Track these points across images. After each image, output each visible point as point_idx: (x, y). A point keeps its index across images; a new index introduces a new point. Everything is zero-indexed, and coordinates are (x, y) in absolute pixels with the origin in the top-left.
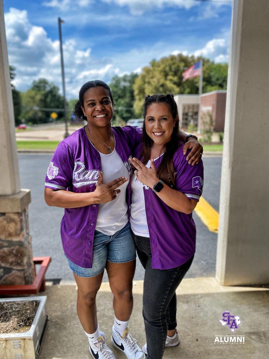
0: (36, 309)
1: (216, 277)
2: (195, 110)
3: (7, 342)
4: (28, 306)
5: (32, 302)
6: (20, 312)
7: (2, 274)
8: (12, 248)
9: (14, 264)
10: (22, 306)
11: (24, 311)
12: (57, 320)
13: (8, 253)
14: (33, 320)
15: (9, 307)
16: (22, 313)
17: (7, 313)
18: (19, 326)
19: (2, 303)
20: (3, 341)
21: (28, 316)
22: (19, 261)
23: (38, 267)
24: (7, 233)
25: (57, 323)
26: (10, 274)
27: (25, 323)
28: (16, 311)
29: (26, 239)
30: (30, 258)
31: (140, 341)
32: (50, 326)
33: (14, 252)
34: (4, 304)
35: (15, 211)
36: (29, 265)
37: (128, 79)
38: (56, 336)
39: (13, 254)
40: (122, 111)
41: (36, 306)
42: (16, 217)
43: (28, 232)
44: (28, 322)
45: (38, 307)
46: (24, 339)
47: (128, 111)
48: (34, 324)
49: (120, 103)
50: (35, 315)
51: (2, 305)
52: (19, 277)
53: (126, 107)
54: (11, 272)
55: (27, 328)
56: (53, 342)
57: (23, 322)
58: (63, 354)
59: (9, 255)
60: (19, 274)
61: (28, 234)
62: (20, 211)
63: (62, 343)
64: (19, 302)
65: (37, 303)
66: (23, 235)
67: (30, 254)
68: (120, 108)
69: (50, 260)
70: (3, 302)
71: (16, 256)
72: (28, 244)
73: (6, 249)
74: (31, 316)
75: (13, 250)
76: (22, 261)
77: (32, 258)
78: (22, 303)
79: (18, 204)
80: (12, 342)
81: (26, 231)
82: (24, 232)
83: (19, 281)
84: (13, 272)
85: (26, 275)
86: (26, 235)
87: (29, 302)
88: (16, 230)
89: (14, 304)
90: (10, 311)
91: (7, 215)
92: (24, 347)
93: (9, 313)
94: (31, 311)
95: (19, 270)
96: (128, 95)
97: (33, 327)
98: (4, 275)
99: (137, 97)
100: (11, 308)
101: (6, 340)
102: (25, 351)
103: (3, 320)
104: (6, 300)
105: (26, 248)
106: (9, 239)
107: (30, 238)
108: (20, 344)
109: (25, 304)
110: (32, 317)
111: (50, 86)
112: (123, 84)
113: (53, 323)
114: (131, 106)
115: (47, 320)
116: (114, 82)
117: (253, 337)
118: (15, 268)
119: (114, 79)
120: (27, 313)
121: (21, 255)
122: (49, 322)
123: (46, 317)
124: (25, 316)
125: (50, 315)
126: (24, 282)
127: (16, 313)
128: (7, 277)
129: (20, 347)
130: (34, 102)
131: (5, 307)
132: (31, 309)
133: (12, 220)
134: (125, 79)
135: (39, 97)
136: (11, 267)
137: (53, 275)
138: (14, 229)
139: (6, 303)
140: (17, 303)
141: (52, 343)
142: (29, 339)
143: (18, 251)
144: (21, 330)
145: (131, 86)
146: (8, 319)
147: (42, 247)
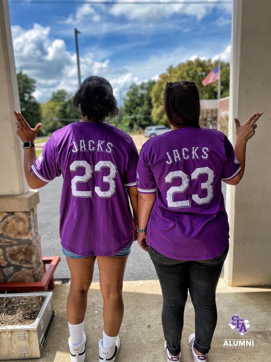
0: (41, 304)
1: (225, 277)
2: (214, 115)
3: (13, 333)
4: (34, 301)
5: (39, 297)
6: (27, 306)
7: (13, 272)
8: (21, 246)
9: (23, 262)
10: (29, 301)
11: (30, 305)
12: (63, 316)
13: (18, 251)
14: (38, 314)
15: (17, 301)
16: (28, 307)
17: (14, 307)
18: (25, 318)
19: (10, 298)
20: (9, 332)
21: (34, 310)
22: (28, 259)
23: (47, 266)
24: (16, 232)
25: (63, 319)
26: (20, 272)
27: (30, 316)
28: (23, 305)
29: (35, 238)
30: (39, 257)
31: (143, 337)
32: (56, 322)
33: (23, 250)
34: (12, 299)
35: (23, 210)
36: (38, 263)
37: (146, 86)
38: (61, 331)
39: (23, 252)
40: (140, 118)
41: (42, 301)
42: (24, 216)
43: (36, 231)
44: (33, 316)
45: (44, 302)
46: (29, 331)
47: (146, 119)
48: (39, 317)
49: (138, 111)
50: (40, 309)
51: (11, 300)
52: (29, 275)
53: (144, 115)
54: (21, 270)
55: (32, 321)
56: (58, 336)
57: (28, 315)
58: (67, 347)
59: (18, 253)
60: (28, 271)
61: (37, 233)
62: (28, 210)
63: (66, 337)
64: (27, 297)
65: (43, 298)
66: (32, 234)
67: (39, 253)
68: (138, 116)
69: (59, 260)
70: (12, 297)
71: (25, 254)
72: (36, 242)
73: (15, 248)
74: (36, 310)
75: (22, 248)
76: (31, 259)
77: (42, 257)
78: (29, 298)
79: (26, 203)
80: (18, 333)
81: (35, 230)
82: (33, 230)
83: (28, 278)
84: (23, 269)
85: (35, 273)
86: (34, 234)
87: (36, 297)
88: (24, 229)
89: (22, 299)
90: (17, 305)
91: (15, 214)
92: (29, 338)
93: (16, 307)
94: (37, 305)
95: (28, 268)
96: (146, 102)
97: (38, 320)
98: (14, 273)
99: (155, 105)
100: (19, 302)
101: (12, 332)
102: (30, 343)
103: (10, 313)
104: (14, 295)
105: (34, 246)
106: (18, 237)
107: (39, 237)
108: (25, 336)
109: (31, 299)
110: (38, 311)
111: (68, 96)
112: (140, 92)
113: (59, 319)
114: (150, 114)
115: (53, 316)
116: (132, 90)
117: (259, 336)
118: (24, 266)
119: (131, 87)
120: (33, 307)
121: (30, 253)
122: (55, 318)
123: (52, 313)
124: (31, 310)
125: (57, 312)
126: (33, 280)
127: (23, 307)
128: (17, 275)
129: (25, 339)
130: (54, 112)
131: (13, 302)
132: (37, 304)
133: (21, 219)
134: (142, 87)
135: (58, 108)
136: (20, 265)
137: (62, 275)
138: (22, 227)
139: (14, 298)
140: (24, 298)
141: (57, 338)
142: (33, 331)
143: (27, 249)
144: (26, 322)
145: (148, 94)
146: (14, 312)
147: (54, 249)
